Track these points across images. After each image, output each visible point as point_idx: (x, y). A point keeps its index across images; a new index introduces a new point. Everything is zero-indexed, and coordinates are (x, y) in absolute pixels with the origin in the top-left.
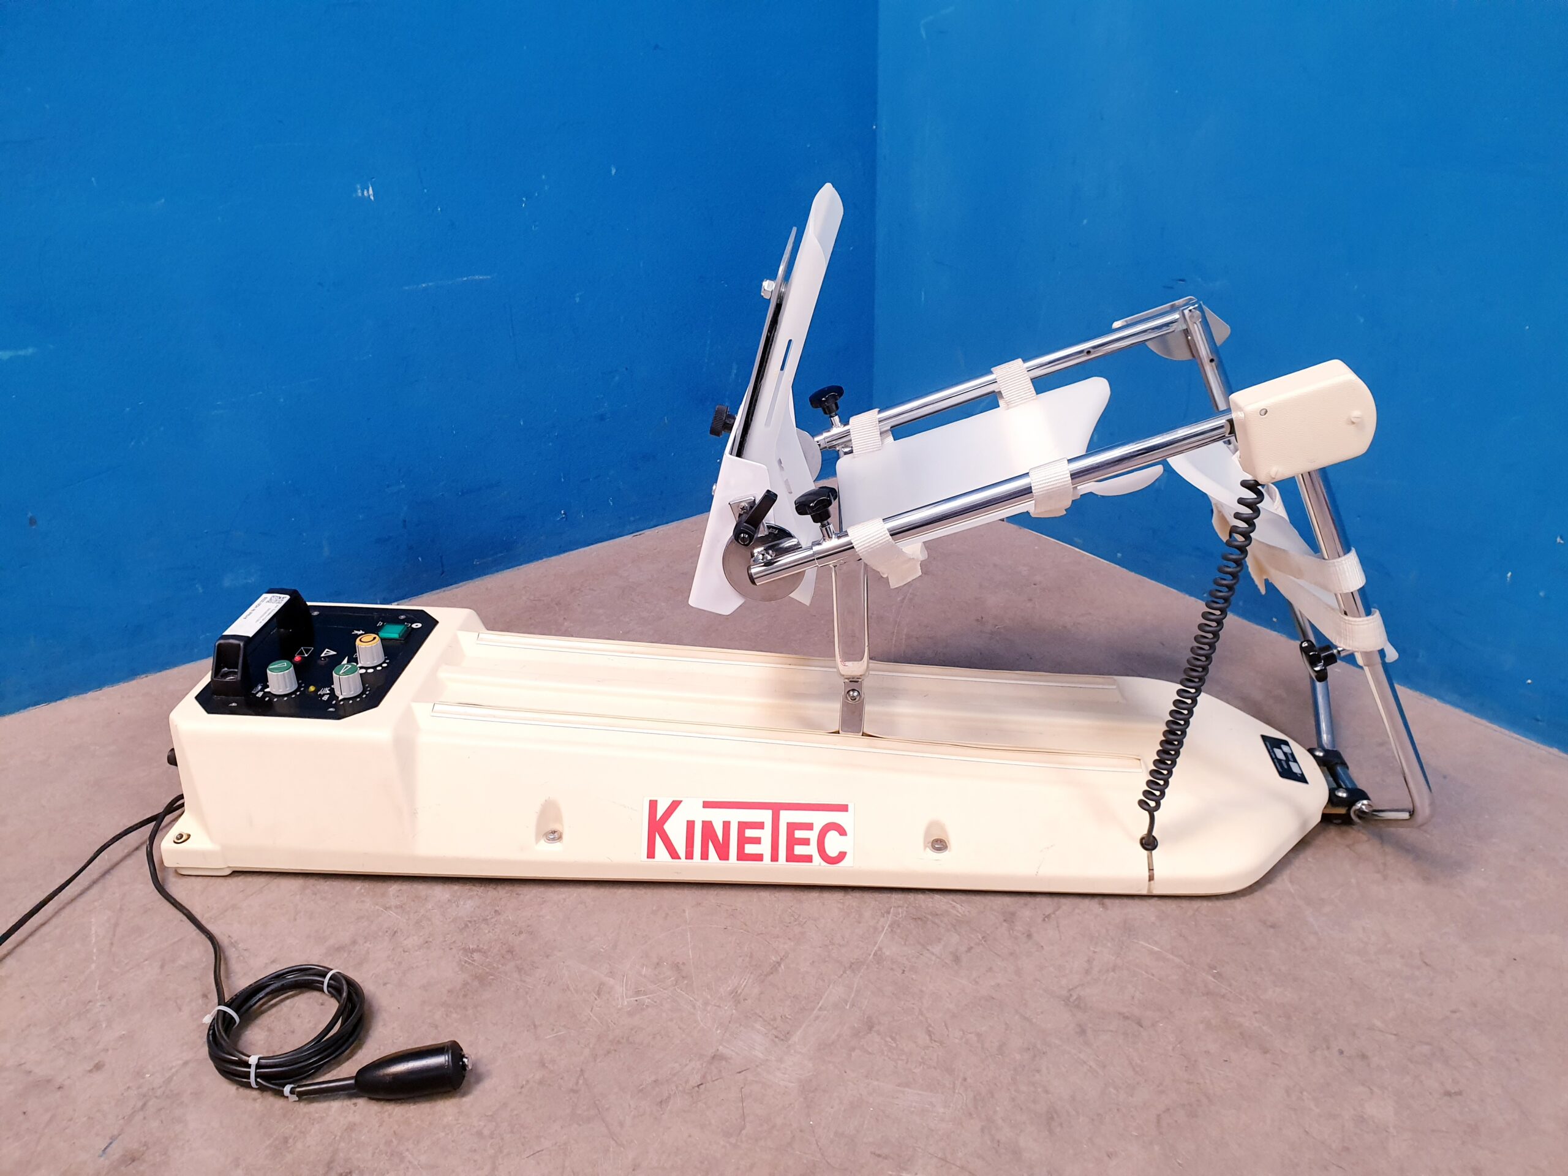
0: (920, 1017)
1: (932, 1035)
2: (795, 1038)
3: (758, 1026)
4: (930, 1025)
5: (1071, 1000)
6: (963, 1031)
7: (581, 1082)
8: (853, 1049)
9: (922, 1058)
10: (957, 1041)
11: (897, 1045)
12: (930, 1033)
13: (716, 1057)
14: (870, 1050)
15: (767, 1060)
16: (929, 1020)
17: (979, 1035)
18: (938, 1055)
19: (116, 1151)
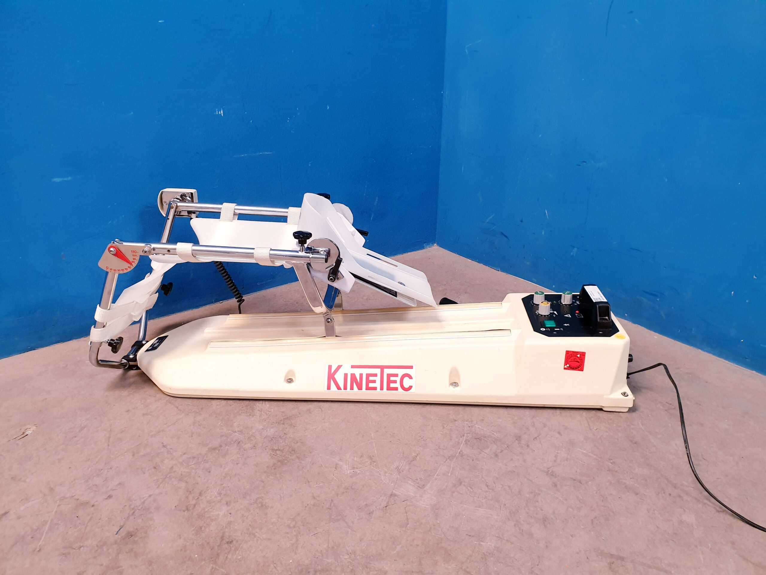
0: (483, 479)
1: (489, 487)
2: (427, 487)
3: (410, 482)
4: (487, 483)
5: (549, 472)
6: (502, 485)
7: (332, 505)
8: (453, 492)
9: (485, 496)
10: (500, 489)
11: (473, 491)
12: (487, 486)
13: (392, 495)
14: (461, 493)
15: (416, 496)
16: (486, 481)
17: (509, 487)
18: (492, 495)
19: (123, 532)
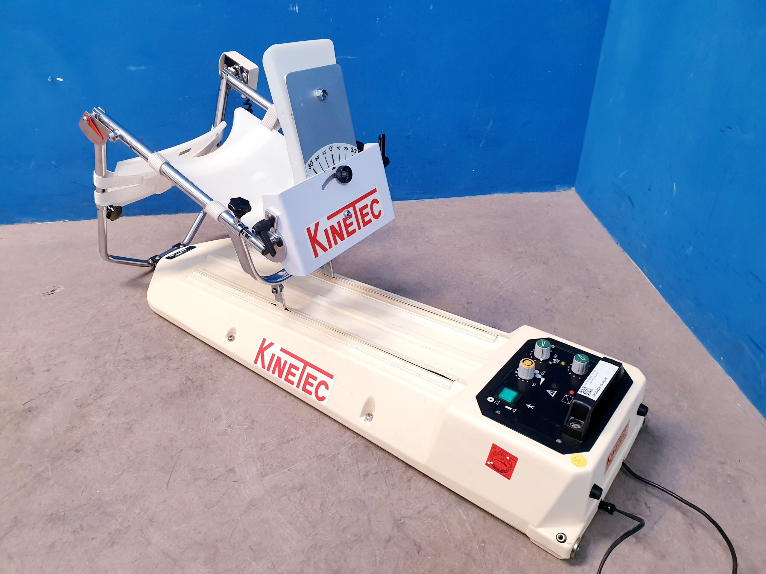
0: (325, 496)
1: (322, 506)
2: (267, 478)
3: (259, 465)
4: (326, 501)
5: (398, 522)
6: (337, 511)
7: (177, 455)
8: (285, 495)
9: (309, 515)
10: (330, 514)
11: (304, 503)
12: (322, 505)
13: (232, 470)
14: (291, 499)
15: (249, 482)
16: (327, 499)
17: (342, 517)
18: (316, 517)
